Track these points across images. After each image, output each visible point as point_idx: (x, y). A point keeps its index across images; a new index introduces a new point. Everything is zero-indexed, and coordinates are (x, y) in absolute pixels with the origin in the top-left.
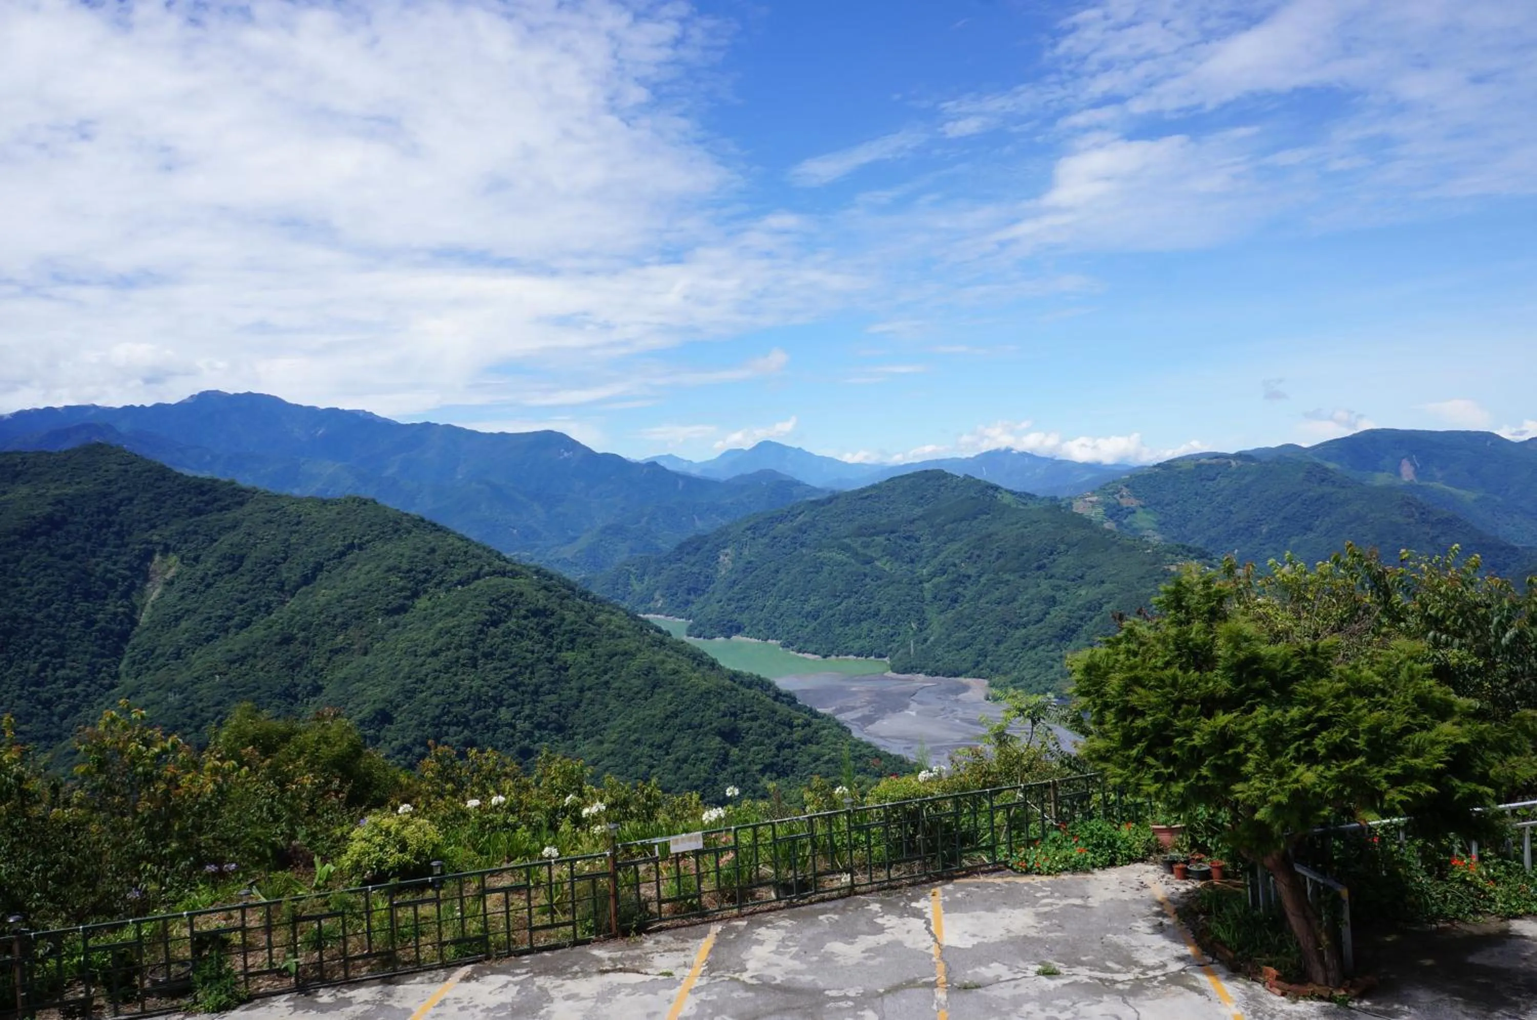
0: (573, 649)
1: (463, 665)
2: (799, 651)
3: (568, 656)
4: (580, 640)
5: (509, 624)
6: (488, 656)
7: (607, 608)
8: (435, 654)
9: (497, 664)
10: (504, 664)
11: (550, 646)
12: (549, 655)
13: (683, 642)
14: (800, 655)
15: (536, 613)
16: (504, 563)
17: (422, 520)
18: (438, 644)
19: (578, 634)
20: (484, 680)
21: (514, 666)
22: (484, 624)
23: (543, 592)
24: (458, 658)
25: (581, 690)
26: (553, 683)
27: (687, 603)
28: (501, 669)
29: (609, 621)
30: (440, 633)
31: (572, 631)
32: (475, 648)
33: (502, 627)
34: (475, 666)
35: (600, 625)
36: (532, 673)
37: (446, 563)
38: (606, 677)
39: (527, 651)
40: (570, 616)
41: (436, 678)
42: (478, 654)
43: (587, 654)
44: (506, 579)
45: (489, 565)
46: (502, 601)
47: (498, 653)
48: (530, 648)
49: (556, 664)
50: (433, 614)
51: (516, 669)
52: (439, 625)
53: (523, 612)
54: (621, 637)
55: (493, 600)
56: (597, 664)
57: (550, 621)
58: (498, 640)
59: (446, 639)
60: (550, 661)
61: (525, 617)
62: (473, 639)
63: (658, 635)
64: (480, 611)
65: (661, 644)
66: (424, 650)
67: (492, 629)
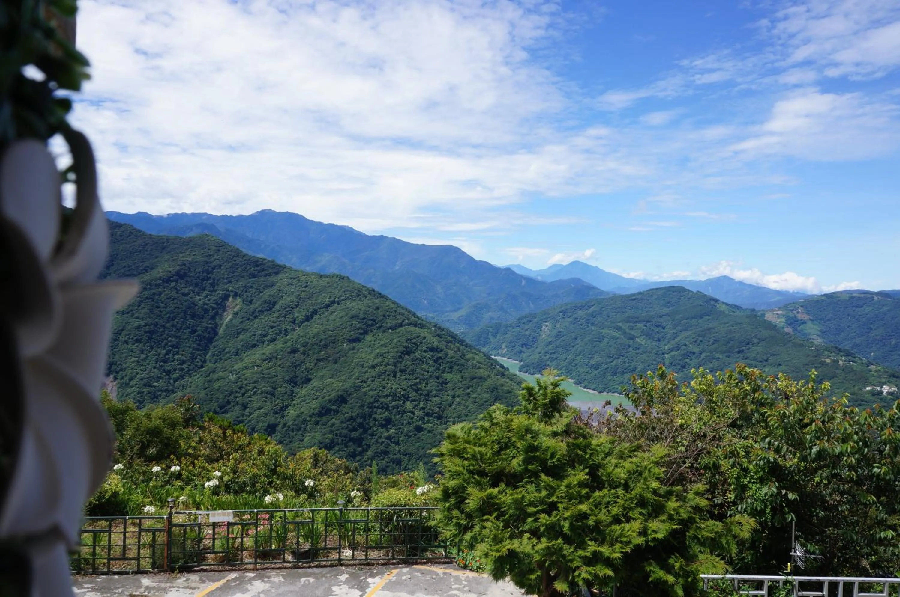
0: (451, 372)
1: (389, 375)
2: (585, 387)
3: (448, 376)
4: (456, 367)
5: (416, 354)
6: (403, 371)
7: (473, 351)
8: (373, 367)
9: (407, 376)
10: (411, 377)
11: (438, 369)
12: (437, 374)
13: (515, 375)
14: (585, 390)
15: (432, 349)
16: (417, 319)
17: (374, 291)
18: (376, 361)
19: (455, 364)
20: (399, 385)
21: (417, 378)
22: (402, 353)
23: (437, 337)
24: (386, 371)
25: (454, 397)
26: (438, 391)
27: (521, 352)
28: (409, 380)
29: (474, 359)
30: (377, 356)
31: (452, 362)
32: (396, 366)
33: (412, 356)
34: (395, 376)
35: (468, 360)
36: (427, 384)
37: (384, 316)
38: (469, 391)
39: (425, 371)
40: (451, 353)
41: (372, 381)
42: (397, 370)
43: (459, 376)
44: (417, 329)
45: (408, 319)
46: (414, 341)
47: (408, 370)
48: (427, 369)
49: (441, 380)
50: (374, 345)
51: (418, 380)
52: (378, 351)
53: (424, 348)
54: (479, 368)
55: (409, 340)
56: (463, 383)
57: (439, 355)
58: (409, 363)
59: (380, 359)
60: (438, 378)
61: (426, 351)
62: (395, 361)
63: (501, 369)
64: (401, 345)
65: (503, 374)
66: (367, 364)
67: (406, 356)
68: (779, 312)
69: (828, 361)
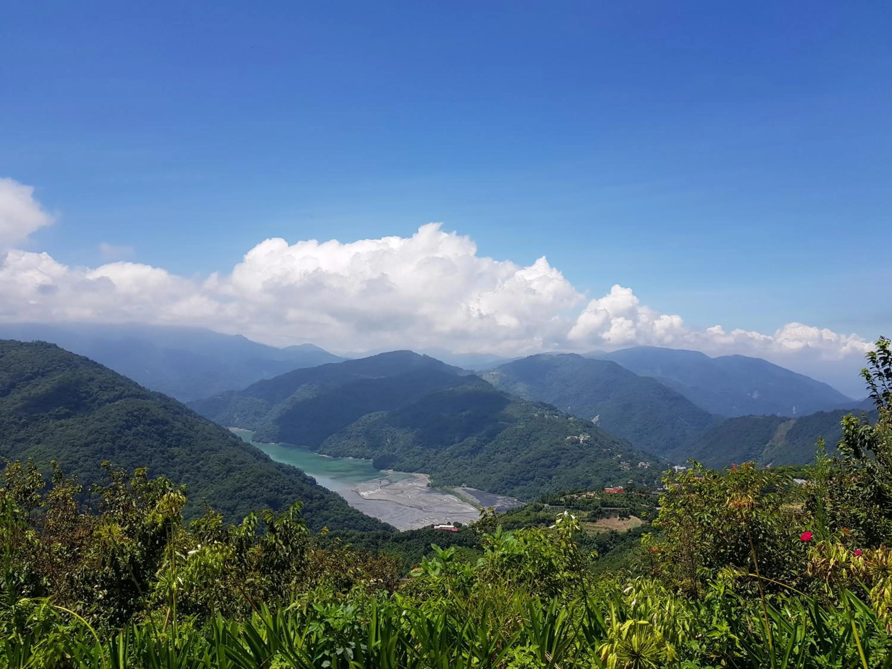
0: (178, 446)
1: (105, 453)
2: (320, 453)
3: (175, 450)
4: (184, 440)
5: (139, 428)
6: (122, 448)
7: (203, 421)
8: (87, 445)
9: (128, 453)
10: (132, 453)
11: (164, 443)
12: (163, 449)
13: (249, 444)
14: (321, 455)
15: (155, 422)
16: (139, 390)
17: (87, 359)
18: (90, 438)
19: (183, 436)
20: (118, 463)
21: (139, 455)
22: (121, 427)
23: (163, 409)
24: (102, 449)
25: (181, 472)
26: (164, 467)
27: (254, 421)
28: (130, 457)
29: (204, 429)
30: (90, 433)
31: (179, 435)
32: (114, 442)
33: (134, 429)
34: (113, 454)
35: (197, 432)
36: (151, 460)
37: (100, 387)
38: (198, 465)
39: (148, 446)
40: (179, 425)
41: (85, 461)
42: (116, 447)
43: (188, 448)
44: (139, 399)
45: (129, 390)
46: (135, 413)
47: (129, 446)
48: (151, 444)
49: (166, 455)
50: (87, 420)
51: (140, 457)
52: (92, 427)
53: (148, 421)
54: (210, 439)
55: (129, 412)
56: (193, 456)
57: (165, 428)
58: (131, 438)
59: (95, 436)
60: (163, 452)
61: (149, 425)
62: (113, 437)
63: (233, 439)
64: (120, 419)
65: (235, 445)
66: (79, 442)
67: (126, 430)
68: (494, 373)
69: (536, 415)
